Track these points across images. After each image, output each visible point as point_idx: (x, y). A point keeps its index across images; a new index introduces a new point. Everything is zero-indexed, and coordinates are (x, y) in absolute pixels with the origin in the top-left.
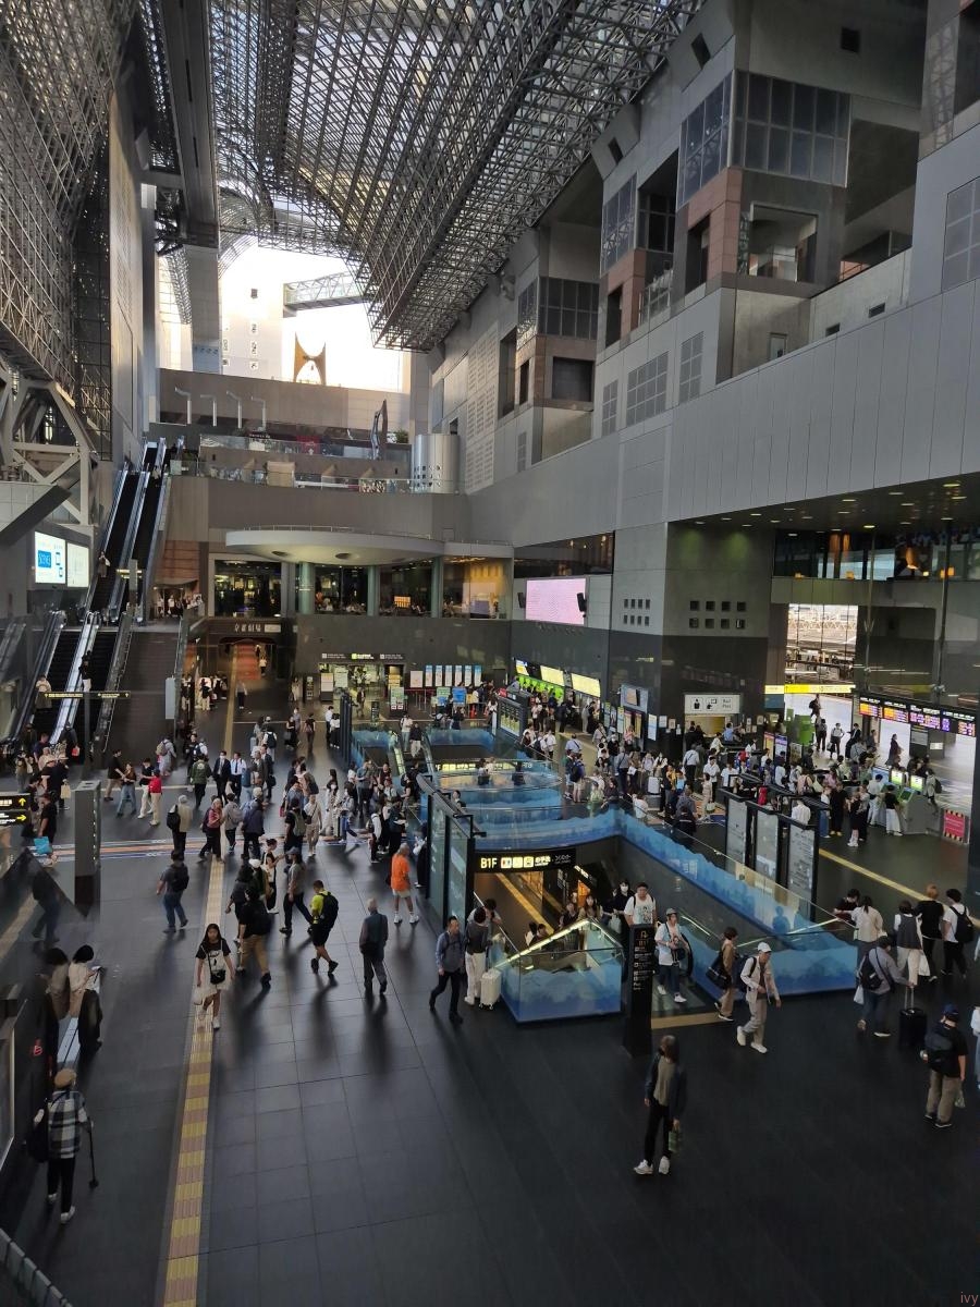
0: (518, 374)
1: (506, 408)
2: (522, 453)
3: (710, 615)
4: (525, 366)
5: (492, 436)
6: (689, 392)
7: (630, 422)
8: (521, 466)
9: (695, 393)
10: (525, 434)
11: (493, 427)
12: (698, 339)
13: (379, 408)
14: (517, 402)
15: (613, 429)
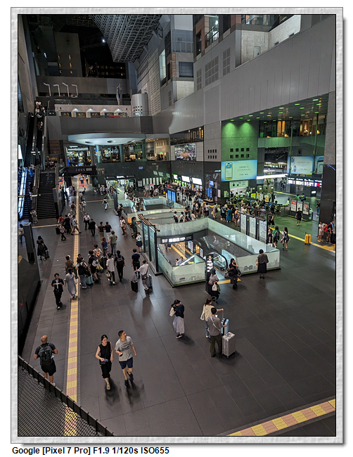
1: (163, 82)
2: (170, 99)
3: (237, 153)
5: (159, 94)
6: (226, 71)
7: (207, 84)
8: (170, 104)
9: (229, 71)
10: (171, 91)
11: (159, 90)
12: (229, 51)
15: (201, 87)
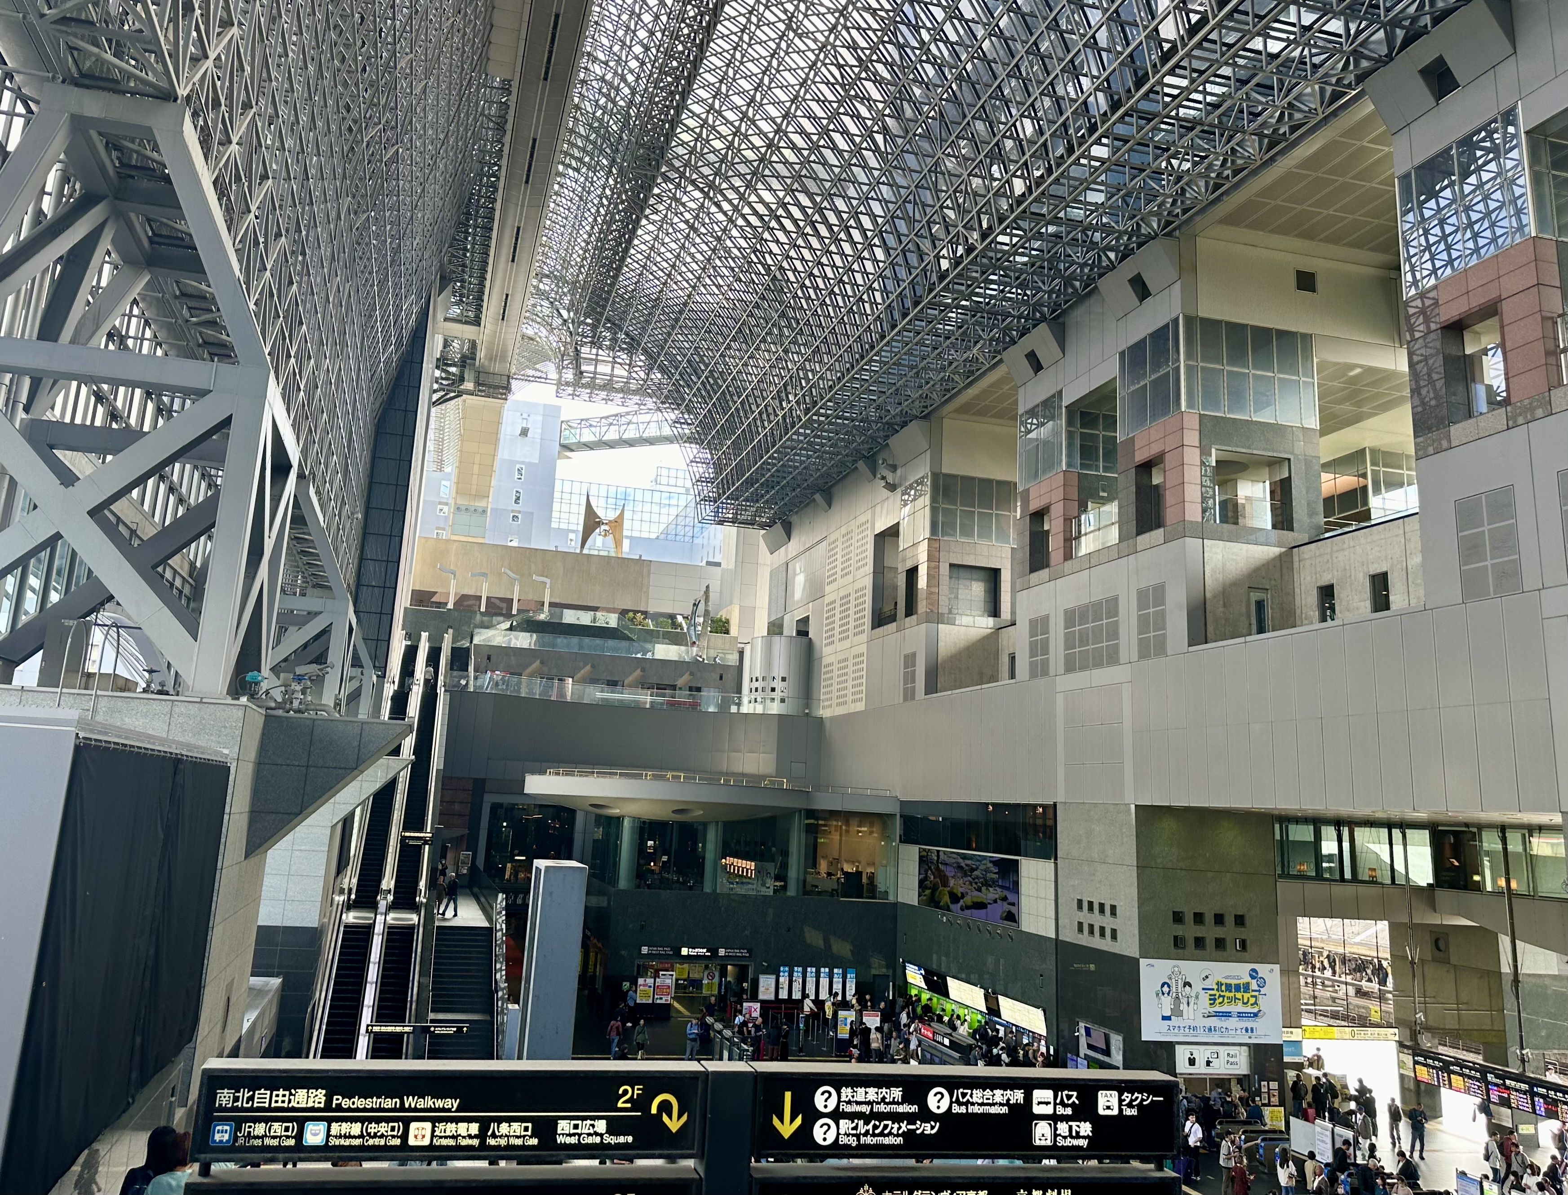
0: (902, 580)
1: (880, 619)
2: (910, 677)
3: (1200, 931)
4: (912, 572)
5: (863, 648)
7: (1070, 667)
8: (909, 695)
10: (914, 655)
11: (864, 637)
12: (1159, 589)
13: (701, 591)
14: (901, 612)
15: (1045, 672)
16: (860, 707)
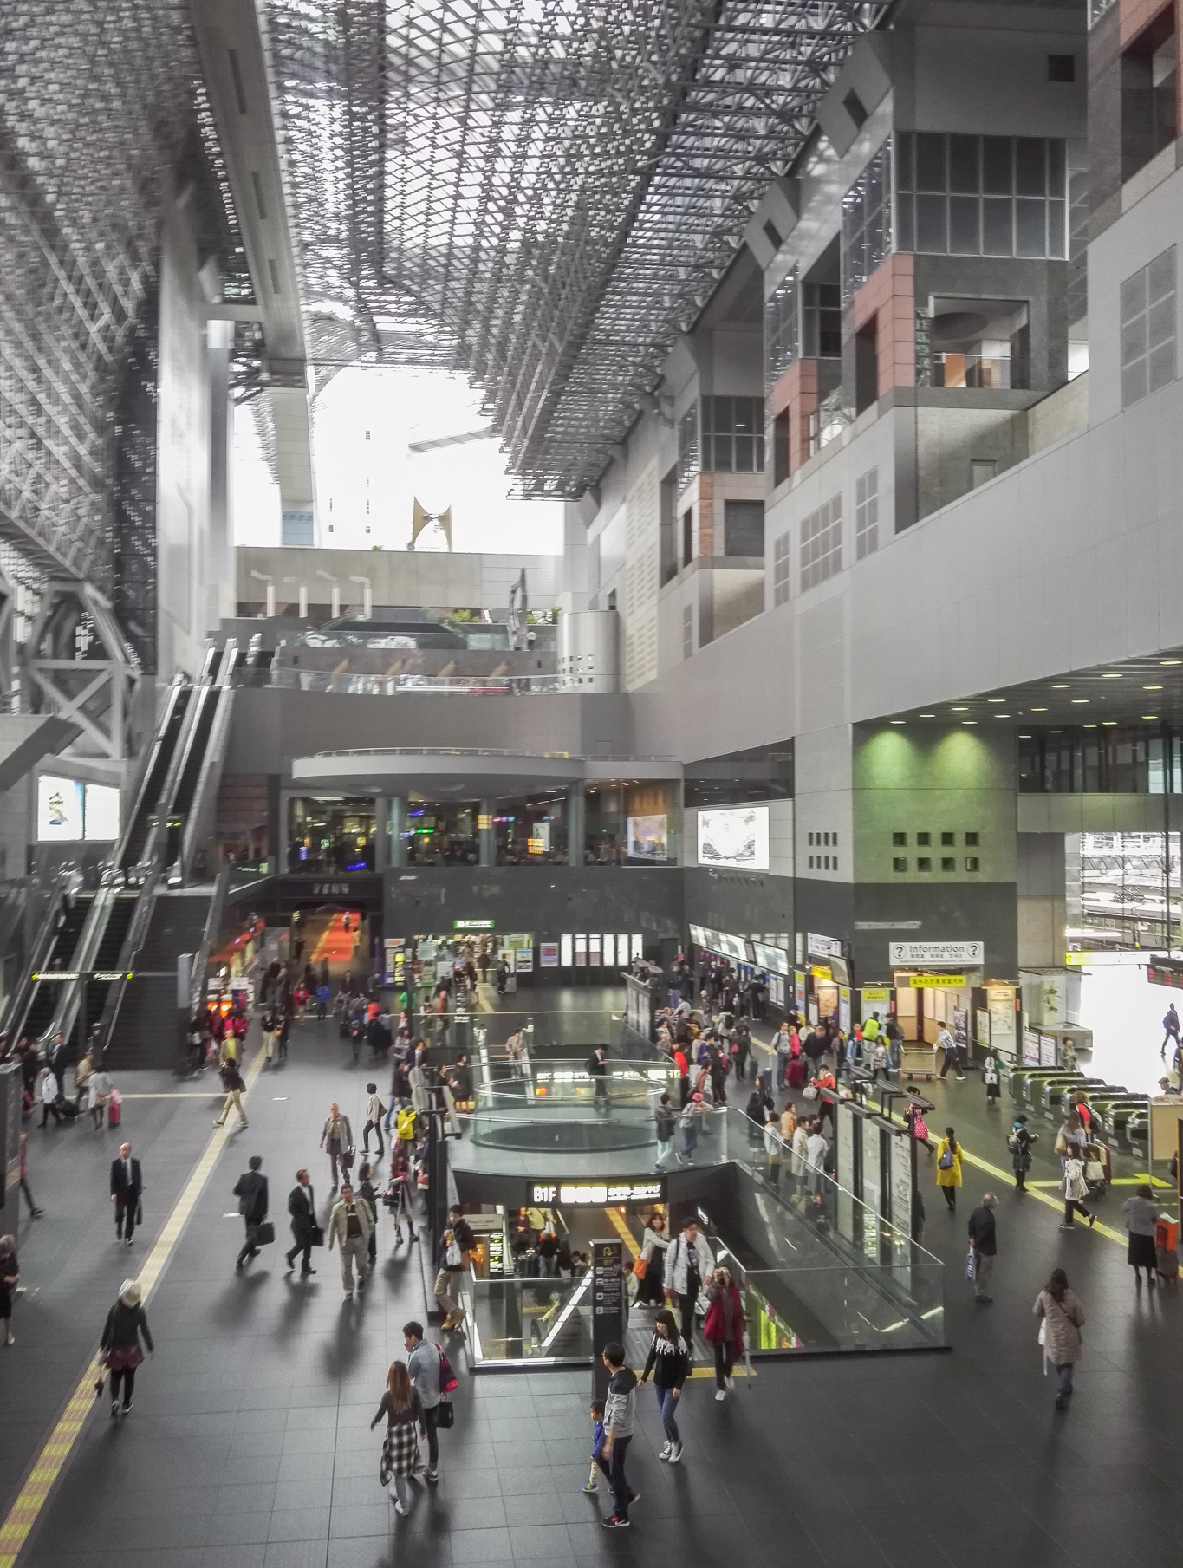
0: (680, 526)
1: (669, 573)
2: (688, 633)
3: (925, 852)
4: (688, 516)
5: (654, 612)
6: (867, 545)
7: (805, 586)
8: (688, 653)
9: (874, 547)
10: (691, 607)
11: (655, 599)
12: (873, 475)
13: (516, 578)
14: (680, 563)
15: (786, 598)
16: (652, 675)
